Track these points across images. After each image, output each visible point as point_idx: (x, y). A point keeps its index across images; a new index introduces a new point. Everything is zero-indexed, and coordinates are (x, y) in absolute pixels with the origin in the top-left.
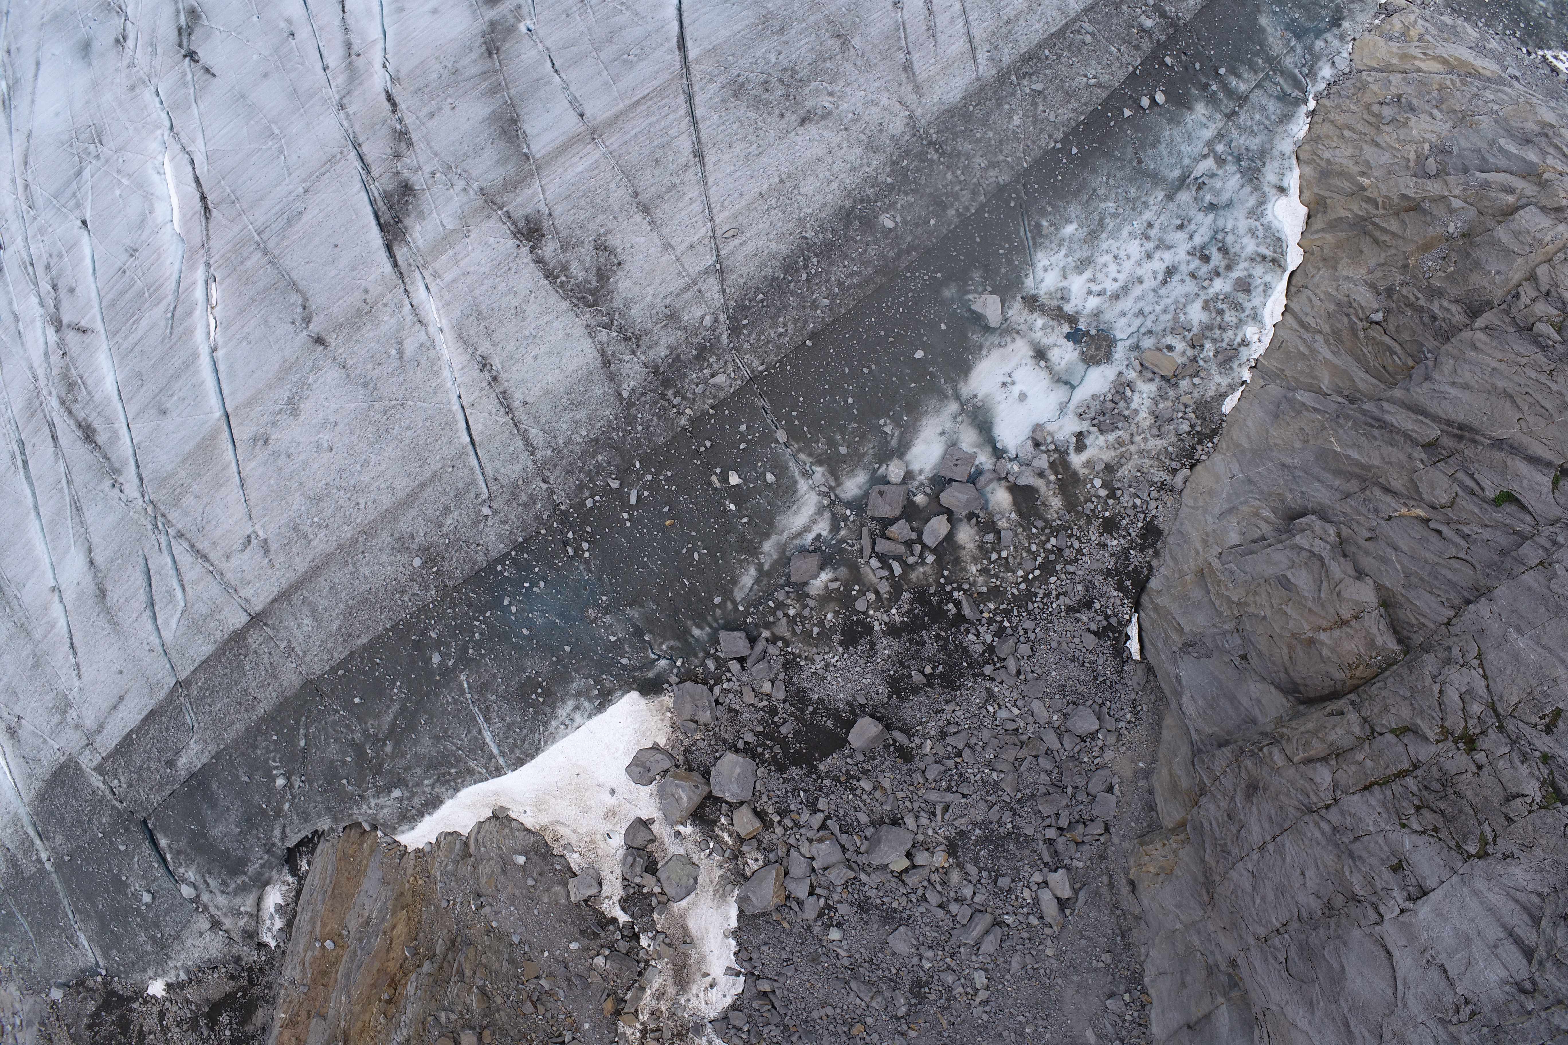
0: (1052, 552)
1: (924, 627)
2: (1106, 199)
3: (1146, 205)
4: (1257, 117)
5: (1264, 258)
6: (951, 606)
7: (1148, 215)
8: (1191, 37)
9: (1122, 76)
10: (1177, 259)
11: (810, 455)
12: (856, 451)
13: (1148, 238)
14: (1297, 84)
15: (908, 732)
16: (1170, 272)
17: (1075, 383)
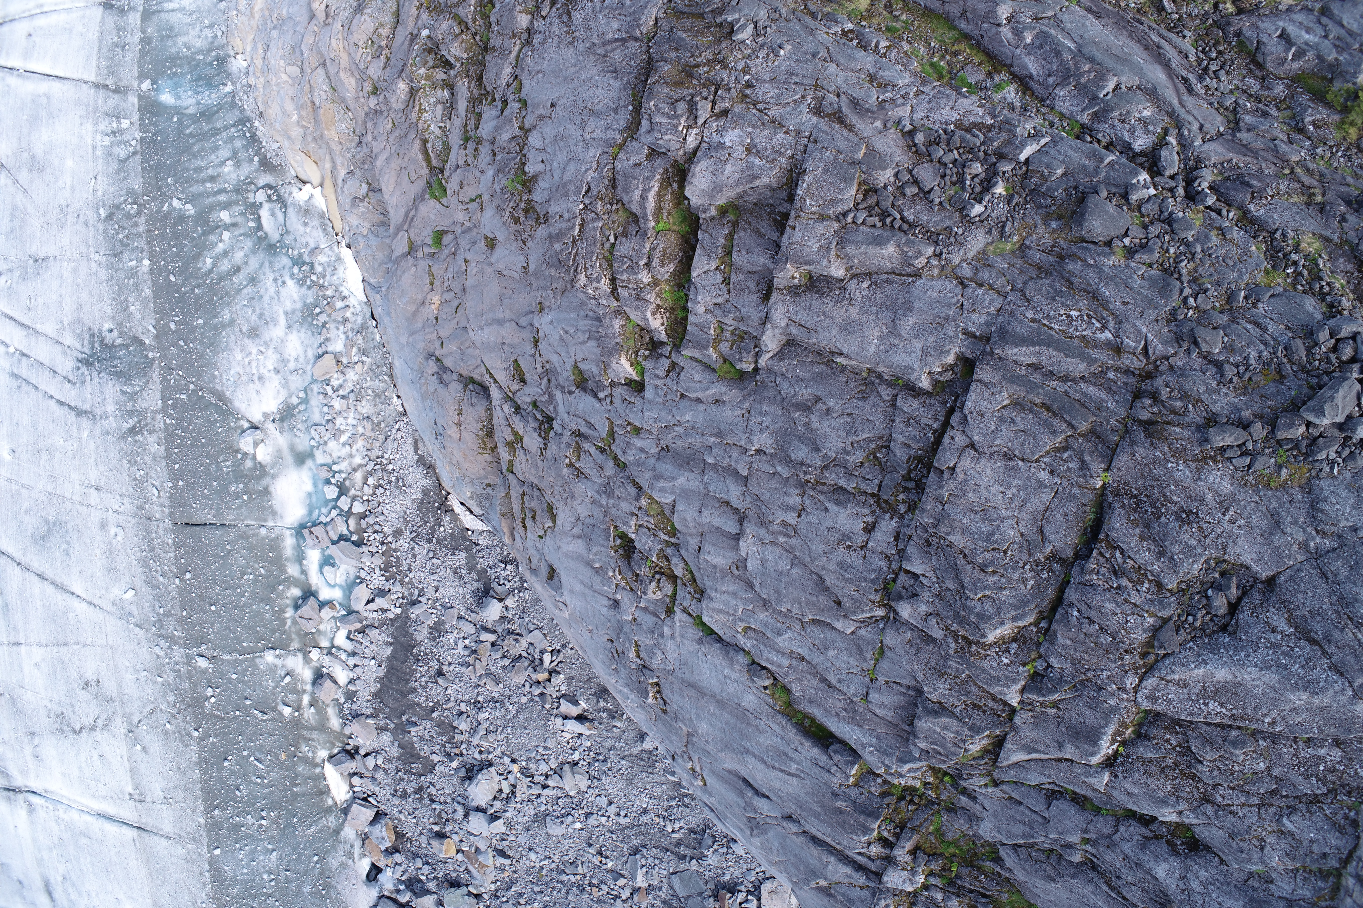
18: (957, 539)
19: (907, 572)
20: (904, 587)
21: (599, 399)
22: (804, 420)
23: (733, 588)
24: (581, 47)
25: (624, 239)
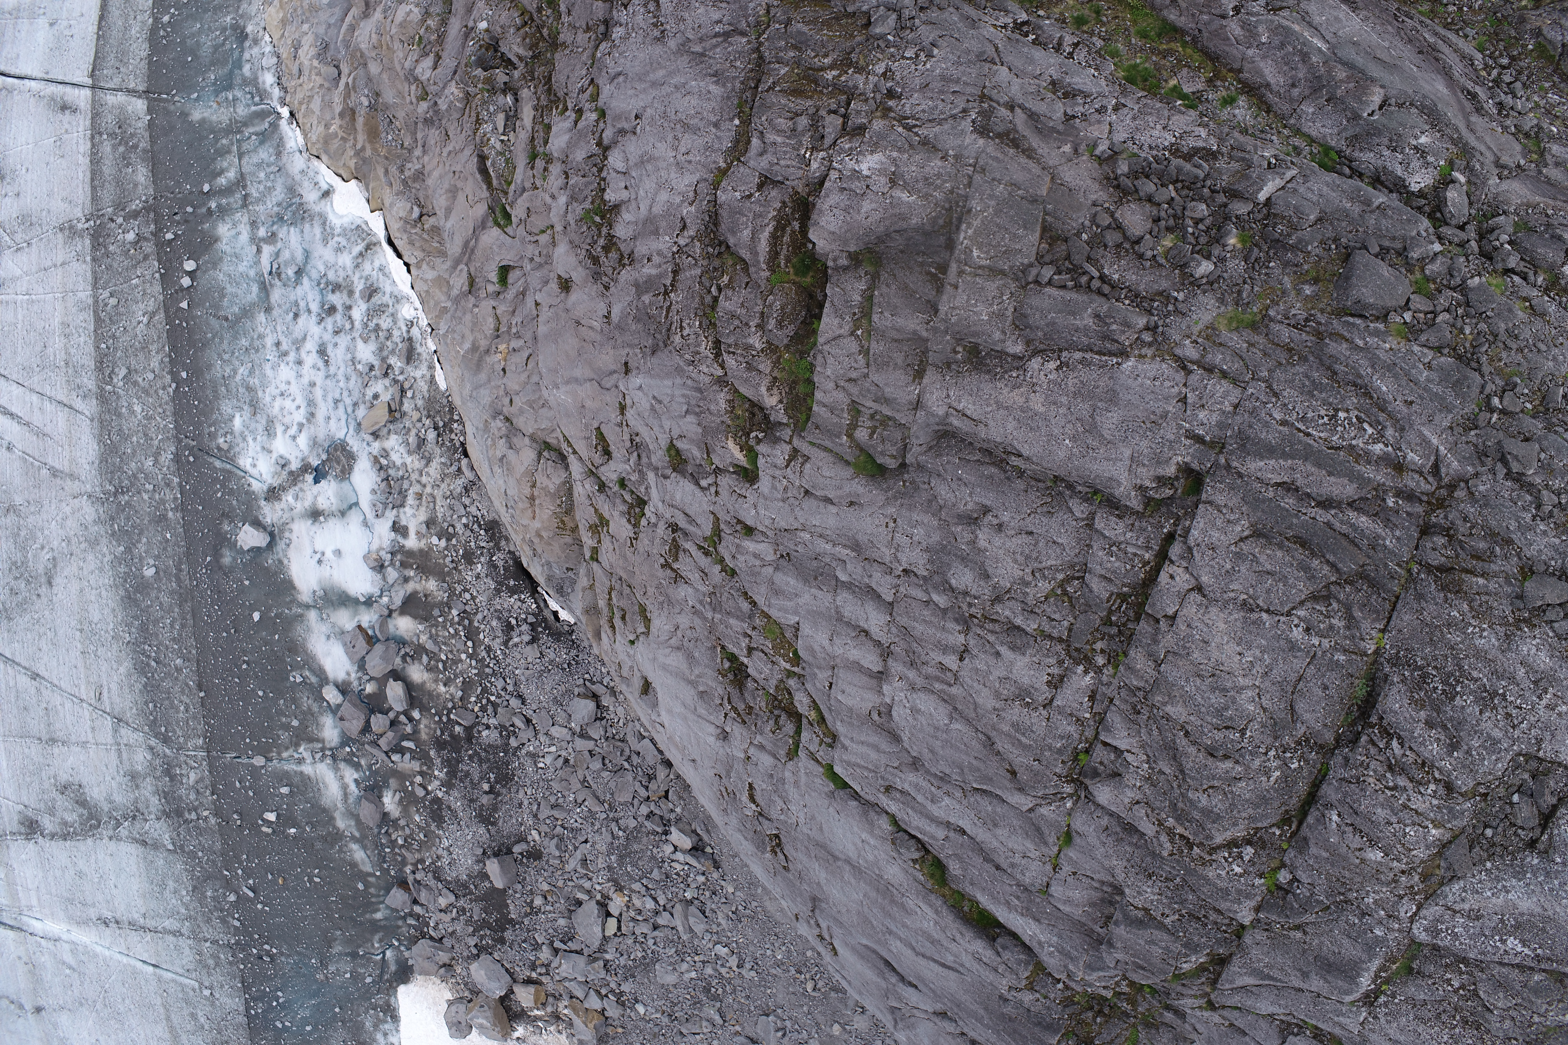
0: (462, 619)
1: (458, 762)
2: (235, 371)
3: (261, 337)
4: (262, 175)
5: (361, 254)
6: (457, 729)
7: (269, 341)
8: (167, 199)
9: (158, 288)
10: (316, 337)
11: (287, 749)
12: (304, 713)
13: (285, 354)
14: (261, 115)
15: (522, 839)
16: (322, 352)
17: (354, 500)
18: (1178, 711)
19: (1105, 744)
20: (1101, 763)
21: (703, 489)
22: (968, 536)
23: (874, 739)
24: (672, 44)
25: (730, 293)
